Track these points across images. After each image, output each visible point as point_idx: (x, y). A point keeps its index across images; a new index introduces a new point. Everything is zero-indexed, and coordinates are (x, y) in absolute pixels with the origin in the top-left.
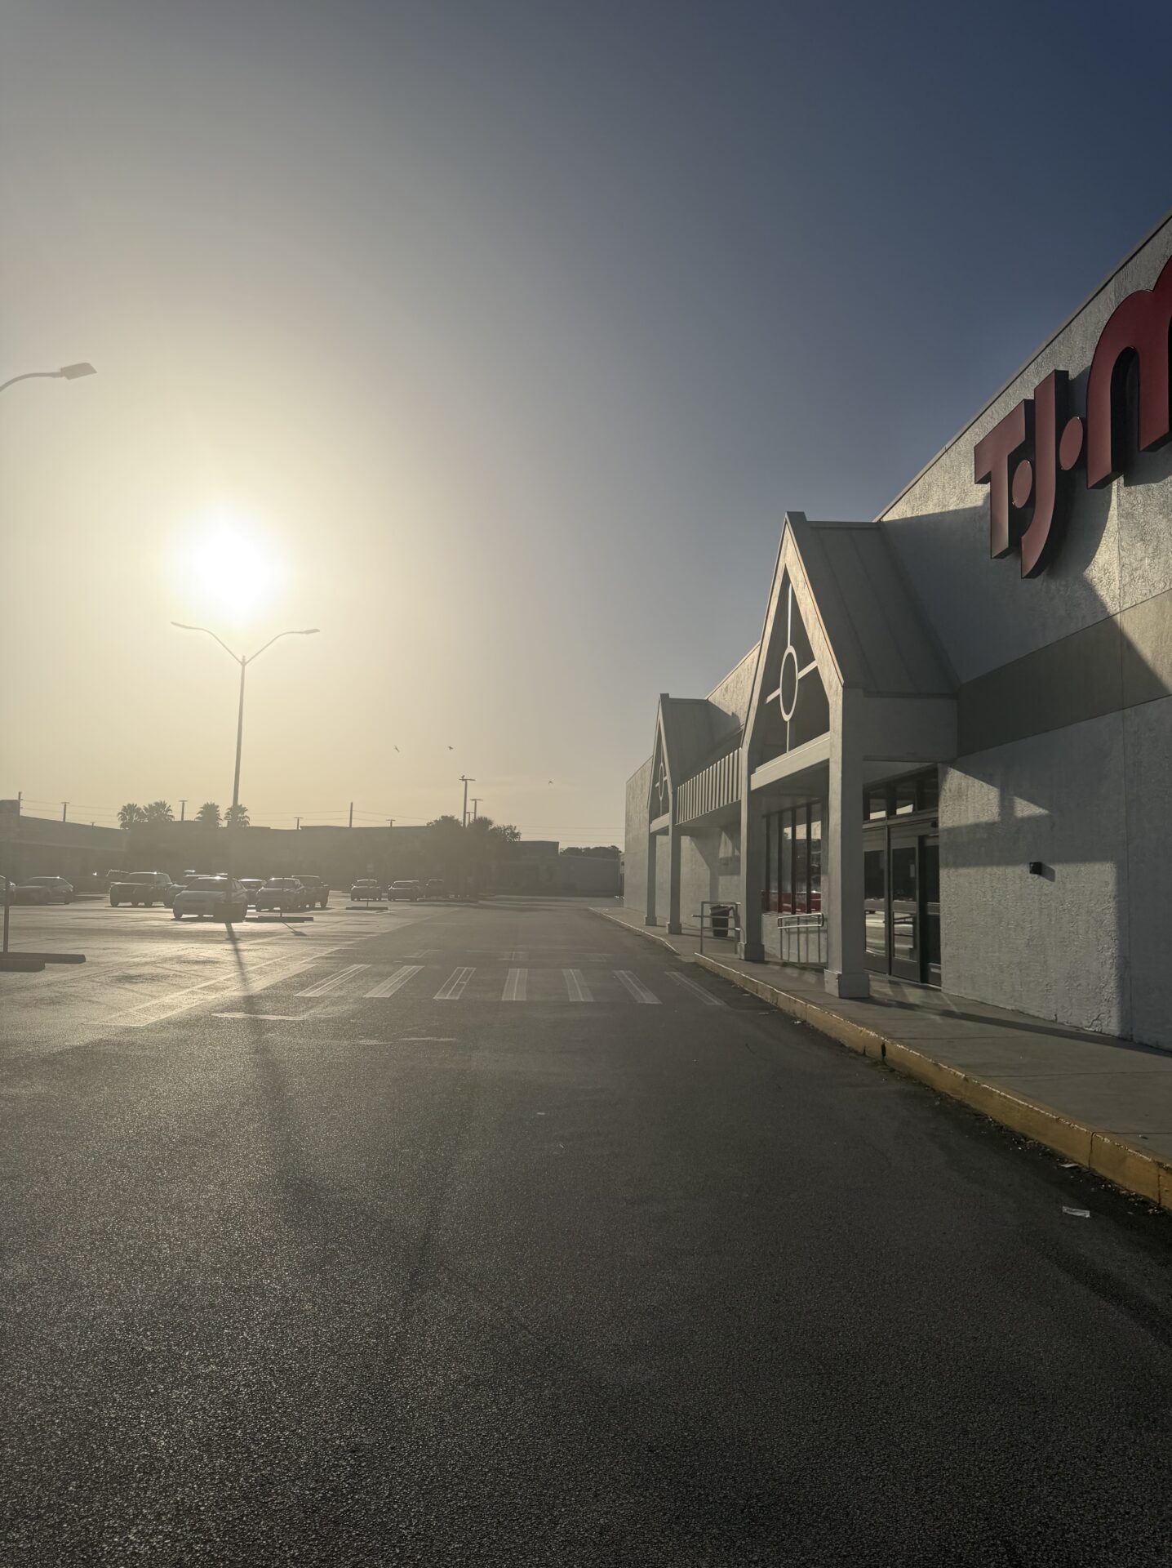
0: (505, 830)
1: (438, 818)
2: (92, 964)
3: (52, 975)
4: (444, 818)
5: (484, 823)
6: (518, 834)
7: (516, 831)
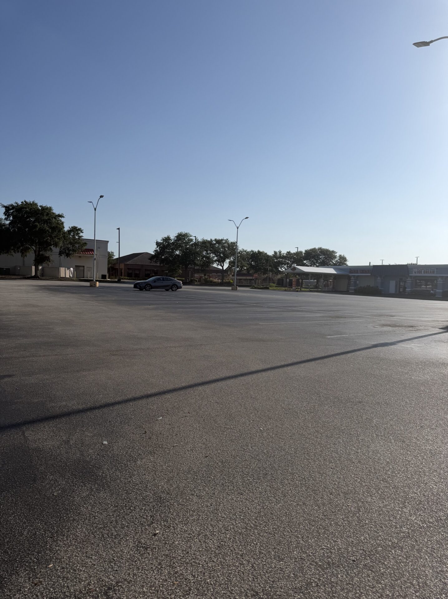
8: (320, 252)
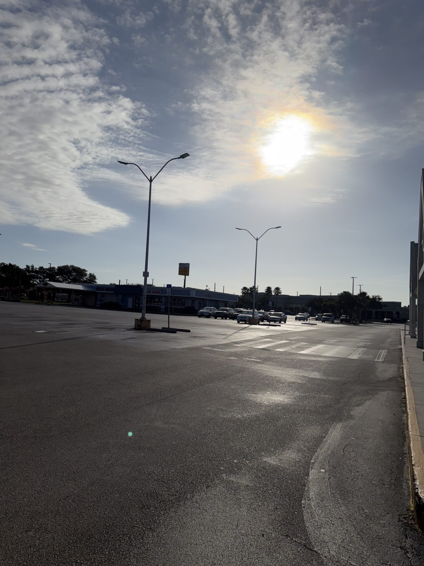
0: (376, 297)
1: (342, 292)
2: (192, 332)
3: (178, 334)
4: (344, 292)
5: (363, 294)
6: (381, 299)
7: (380, 297)
8: (72, 269)
